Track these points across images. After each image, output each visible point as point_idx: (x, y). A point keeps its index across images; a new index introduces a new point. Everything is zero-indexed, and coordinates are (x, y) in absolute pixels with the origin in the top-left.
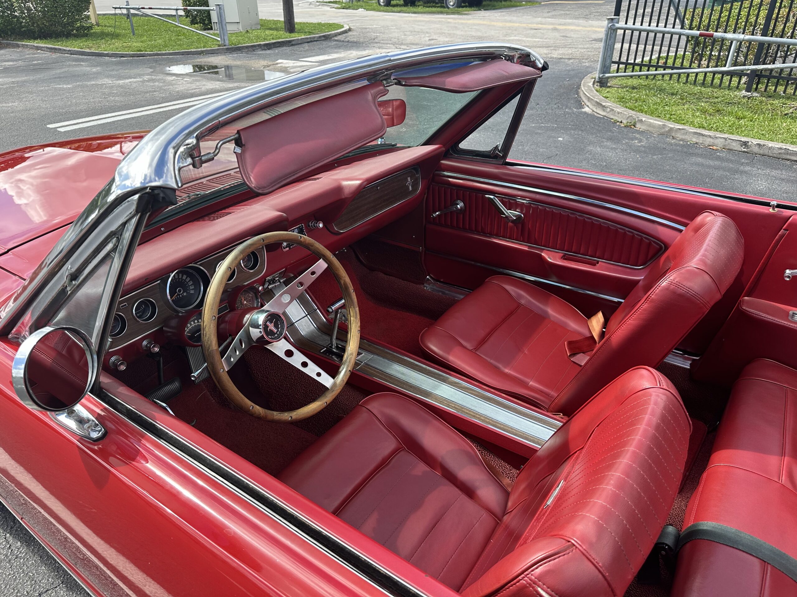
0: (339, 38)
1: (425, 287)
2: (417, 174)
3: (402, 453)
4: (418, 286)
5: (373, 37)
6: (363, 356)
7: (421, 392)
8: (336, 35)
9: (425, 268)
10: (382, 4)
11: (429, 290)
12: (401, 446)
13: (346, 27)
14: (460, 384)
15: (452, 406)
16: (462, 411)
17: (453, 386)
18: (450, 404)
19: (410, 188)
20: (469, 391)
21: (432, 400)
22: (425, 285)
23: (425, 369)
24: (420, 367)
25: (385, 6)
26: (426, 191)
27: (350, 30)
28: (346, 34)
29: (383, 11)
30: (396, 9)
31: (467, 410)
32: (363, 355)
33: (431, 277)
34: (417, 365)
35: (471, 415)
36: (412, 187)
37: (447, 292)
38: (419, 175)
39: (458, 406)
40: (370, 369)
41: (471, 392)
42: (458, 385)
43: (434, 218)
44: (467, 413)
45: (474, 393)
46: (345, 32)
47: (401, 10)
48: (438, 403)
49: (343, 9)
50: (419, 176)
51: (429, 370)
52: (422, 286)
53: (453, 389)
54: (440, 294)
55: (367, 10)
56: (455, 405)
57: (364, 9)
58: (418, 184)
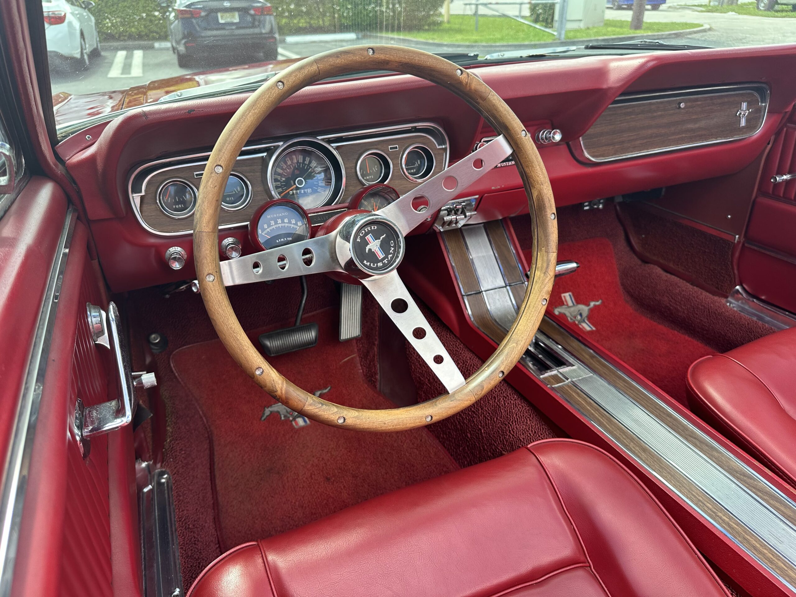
0: (694, 36)
1: (727, 302)
2: (762, 102)
3: (580, 573)
4: (716, 298)
5: (740, 37)
6: (574, 370)
7: (662, 468)
8: (690, 33)
9: (736, 272)
10: (762, 9)
11: (735, 309)
12: (582, 558)
13: (707, 26)
14: (754, 480)
15: (723, 521)
16: (745, 538)
17: (738, 479)
18: (720, 514)
19: (743, 123)
20: (772, 502)
21: (681, 492)
22: (730, 299)
23: (685, 428)
24: (676, 419)
25: (765, 10)
26: (773, 138)
27: (710, 29)
28: (704, 34)
29: (762, 16)
30: (779, 14)
31: (757, 540)
32: (574, 367)
33: (744, 289)
34: (670, 416)
35: (764, 554)
36: (748, 121)
37: (768, 319)
38: (766, 105)
39: (738, 524)
40: (578, 394)
41: (777, 505)
42: (749, 481)
43: (777, 185)
44: (755, 548)
45: (782, 508)
46: (704, 31)
47: (787, 15)
48: (692, 501)
49: (709, 12)
50: (765, 107)
51: (692, 432)
52: (723, 300)
53: (734, 485)
54: (755, 319)
55: (739, 14)
56: (730, 518)
57: (736, 12)
58: (760, 118)
